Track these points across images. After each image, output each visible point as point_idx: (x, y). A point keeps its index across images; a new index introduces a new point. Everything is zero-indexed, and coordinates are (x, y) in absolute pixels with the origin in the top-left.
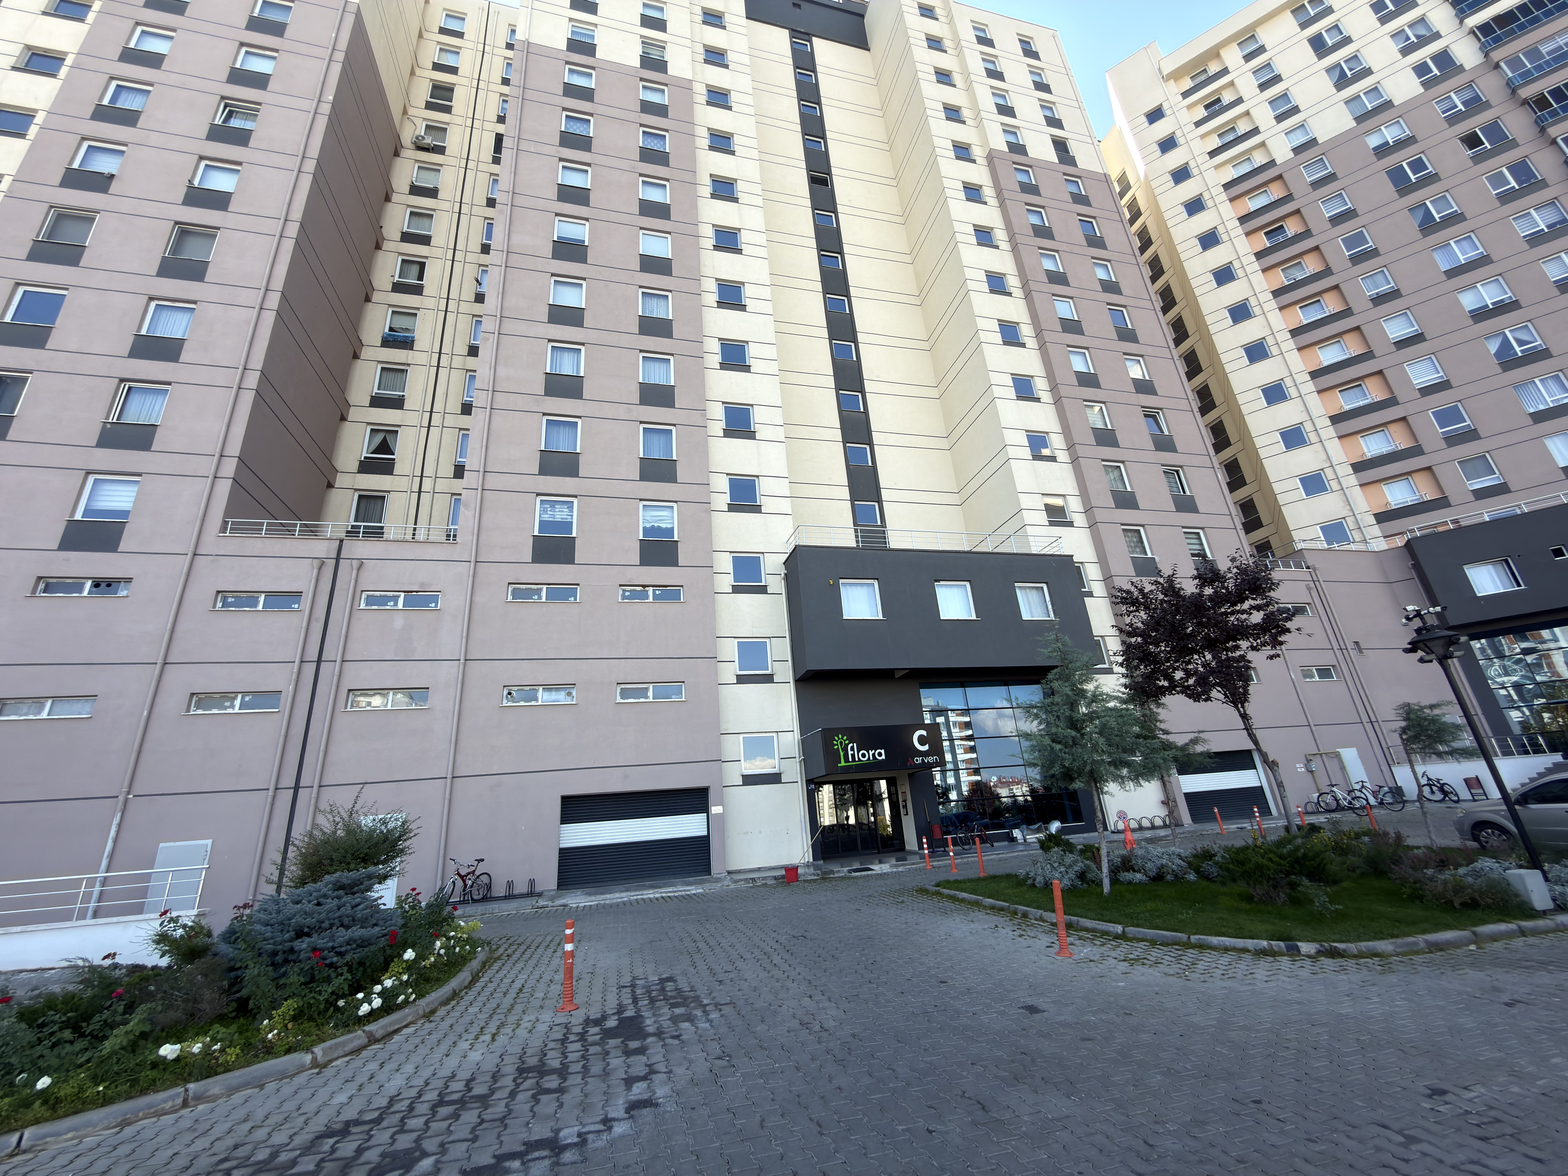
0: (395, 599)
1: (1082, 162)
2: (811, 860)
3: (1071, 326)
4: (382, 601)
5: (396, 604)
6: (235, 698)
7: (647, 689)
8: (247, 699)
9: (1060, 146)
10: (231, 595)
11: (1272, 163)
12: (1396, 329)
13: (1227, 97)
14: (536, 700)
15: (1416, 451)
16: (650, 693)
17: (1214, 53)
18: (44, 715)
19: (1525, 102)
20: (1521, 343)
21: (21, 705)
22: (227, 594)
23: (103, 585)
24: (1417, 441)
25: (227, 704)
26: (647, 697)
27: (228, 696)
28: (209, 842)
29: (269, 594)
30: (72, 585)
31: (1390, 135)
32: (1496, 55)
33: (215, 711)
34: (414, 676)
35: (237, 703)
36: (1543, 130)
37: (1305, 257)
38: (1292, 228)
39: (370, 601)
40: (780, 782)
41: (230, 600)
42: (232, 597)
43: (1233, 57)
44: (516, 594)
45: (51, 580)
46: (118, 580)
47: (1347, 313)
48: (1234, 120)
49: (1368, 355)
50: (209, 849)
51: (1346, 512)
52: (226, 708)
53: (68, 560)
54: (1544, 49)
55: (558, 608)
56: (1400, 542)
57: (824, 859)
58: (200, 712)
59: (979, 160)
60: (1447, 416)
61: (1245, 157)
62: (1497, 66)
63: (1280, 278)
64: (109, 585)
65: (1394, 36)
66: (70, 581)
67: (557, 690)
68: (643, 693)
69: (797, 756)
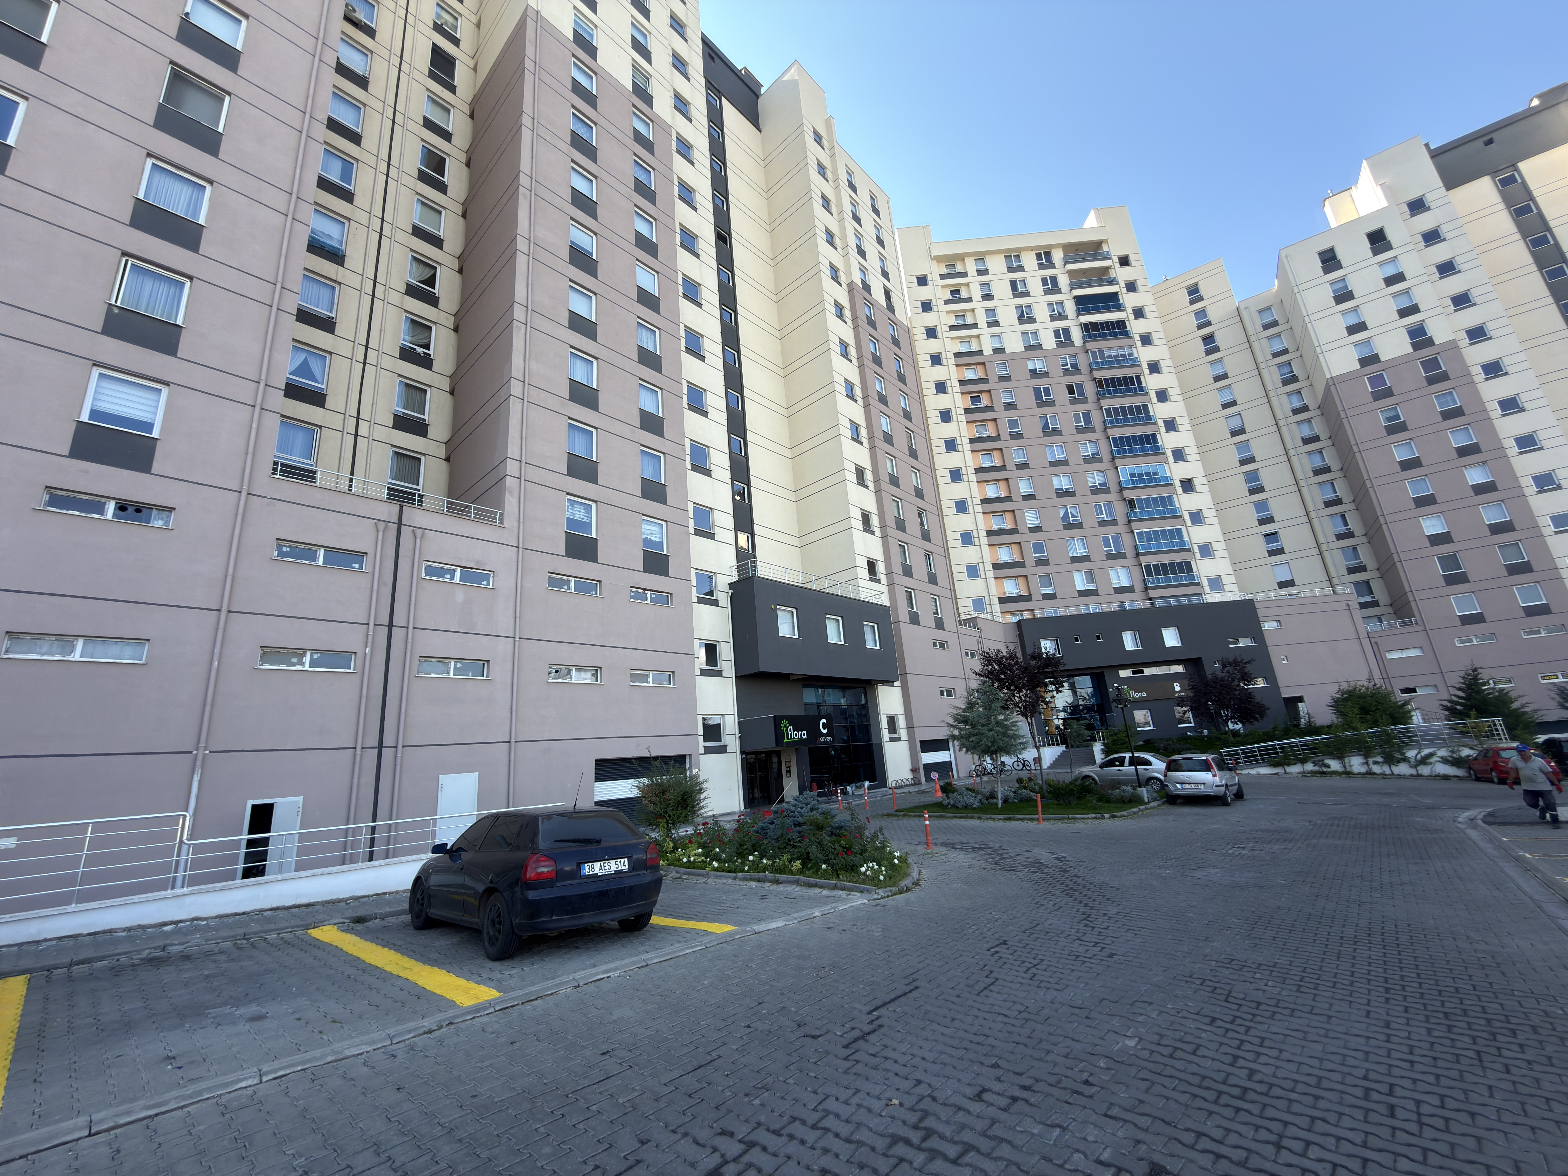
0: (452, 573)
1: (899, 314)
2: (742, 808)
3: (888, 439)
4: (440, 572)
5: (452, 577)
6: (304, 655)
7: (648, 676)
8: (316, 657)
9: (887, 294)
10: (287, 544)
11: (980, 353)
12: (1024, 488)
13: (964, 294)
14: (571, 678)
15: (1021, 564)
16: (650, 679)
17: (961, 257)
18: (76, 656)
19: (1094, 379)
20: (1073, 516)
21: (39, 642)
22: (283, 543)
23: (131, 510)
24: (1023, 558)
25: (294, 660)
26: (648, 682)
27: (298, 653)
28: (300, 799)
29: (329, 550)
30: (94, 505)
31: (1038, 365)
32: (1089, 345)
33: (283, 667)
34: (476, 648)
35: (307, 659)
36: (1098, 399)
37: (989, 423)
38: (985, 401)
39: (430, 571)
40: (726, 752)
41: (285, 549)
42: (288, 547)
43: (971, 266)
44: (552, 582)
45: (58, 492)
46: (150, 507)
47: (1003, 468)
48: (966, 311)
49: (1008, 499)
50: (301, 806)
51: (986, 594)
52: (294, 665)
53: (86, 472)
54: (1107, 354)
55: (584, 600)
56: (1014, 619)
57: (750, 807)
58: (267, 666)
59: (844, 285)
60: (1038, 548)
61: (967, 340)
62: (1087, 352)
63: (974, 432)
64: (138, 511)
65: (1050, 305)
66: (86, 497)
67: (586, 670)
68: (645, 678)
69: (737, 732)
